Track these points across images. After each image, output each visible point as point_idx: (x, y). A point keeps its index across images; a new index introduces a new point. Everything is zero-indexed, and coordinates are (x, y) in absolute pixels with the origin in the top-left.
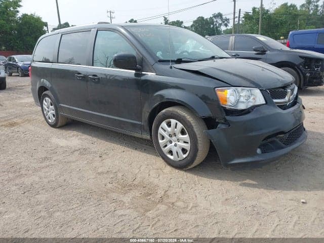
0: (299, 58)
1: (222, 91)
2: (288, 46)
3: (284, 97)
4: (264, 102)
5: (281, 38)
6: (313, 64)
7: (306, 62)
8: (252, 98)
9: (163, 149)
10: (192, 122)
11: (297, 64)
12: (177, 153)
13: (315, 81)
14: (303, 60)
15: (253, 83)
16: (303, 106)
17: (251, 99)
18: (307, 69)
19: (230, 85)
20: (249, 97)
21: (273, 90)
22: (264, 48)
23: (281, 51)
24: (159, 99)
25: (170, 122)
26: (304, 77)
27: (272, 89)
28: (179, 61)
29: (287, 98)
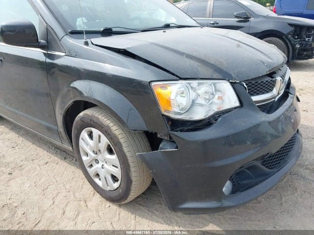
0: (289, 26)
1: (163, 87)
2: (275, 12)
3: (270, 89)
4: (237, 104)
5: (267, 4)
6: (304, 33)
7: (295, 31)
8: (216, 96)
9: (88, 169)
10: (120, 137)
11: (285, 33)
12: (106, 178)
13: (305, 53)
14: (292, 29)
15: (219, 72)
16: (297, 98)
17: (215, 100)
18: (297, 39)
19: (178, 77)
20: (213, 94)
21: (254, 82)
22: (247, 14)
23: (267, 17)
24: (72, 96)
25: (91, 132)
26: (293, 49)
27: (252, 79)
28: (108, 32)
29: (275, 91)
